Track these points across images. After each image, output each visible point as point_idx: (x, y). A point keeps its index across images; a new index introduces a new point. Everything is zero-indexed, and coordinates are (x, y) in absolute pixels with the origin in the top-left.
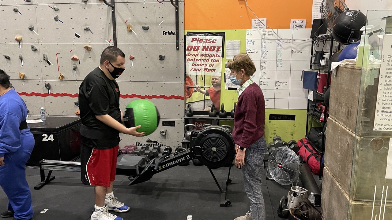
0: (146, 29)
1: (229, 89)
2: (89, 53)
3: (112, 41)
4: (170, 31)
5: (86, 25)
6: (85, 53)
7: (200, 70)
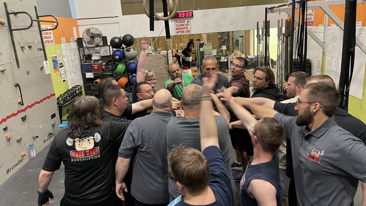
0: (30, 47)
1: (64, 81)
2: (3, 75)
3: (15, 60)
4: (41, 48)
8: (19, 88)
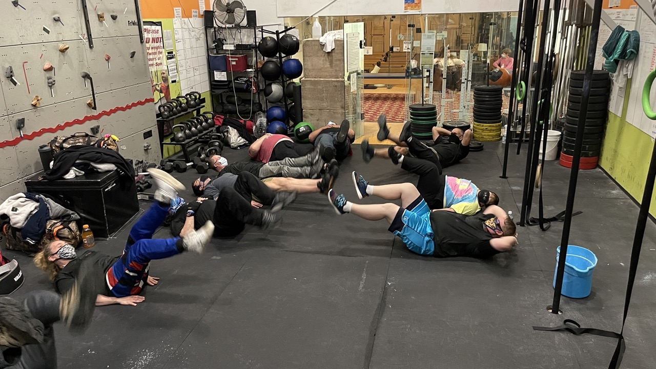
0: (114, 18)
1: (173, 82)
2: (64, 56)
3: (86, 36)
4: (133, 21)
5: (55, 13)
6: (59, 56)
7: (152, 65)
8: (89, 80)
